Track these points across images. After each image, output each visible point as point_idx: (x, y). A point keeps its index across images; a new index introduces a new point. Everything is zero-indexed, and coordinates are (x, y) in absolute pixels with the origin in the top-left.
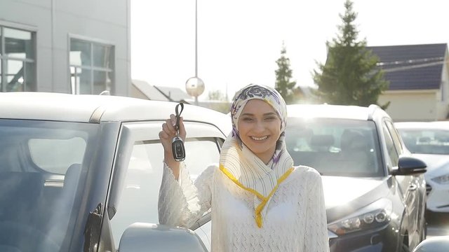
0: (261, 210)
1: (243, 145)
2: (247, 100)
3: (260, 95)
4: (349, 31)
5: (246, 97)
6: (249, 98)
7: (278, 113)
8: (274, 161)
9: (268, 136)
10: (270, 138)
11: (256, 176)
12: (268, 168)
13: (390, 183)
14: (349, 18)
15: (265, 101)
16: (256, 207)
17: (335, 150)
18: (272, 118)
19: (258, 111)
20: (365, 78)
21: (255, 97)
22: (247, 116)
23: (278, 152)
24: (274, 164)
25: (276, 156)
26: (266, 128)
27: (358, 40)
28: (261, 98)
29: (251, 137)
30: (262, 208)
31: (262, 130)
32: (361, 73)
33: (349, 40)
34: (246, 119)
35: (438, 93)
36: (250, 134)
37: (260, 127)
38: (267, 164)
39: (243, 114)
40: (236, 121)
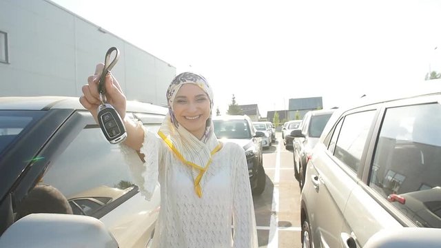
0: (199, 181)
1: (179, 124)
2: (180, 85)
3: (192, 80)
4: (234, 101)
5: (179, 82)
6: (182, 83)
7: (208, 95)
8: (206, 137)
9: (200, 116)
10: (202, 117)
12: (201, 142)
13: (253, 140)
14: (234, 98)
16: (195, 178)
17: (233, 130)
18: (204, 99)
19: (190, 94)
21: (187, 81)
24: (206, 139)
27: (236, 104)
28: (192, 82)
29: (185, 117)
30: (200, 179)
31: (195, 110)
34: (180, 101)
35: (256, 116)
36: (184, 114)
37: (193, 107)
38: (200, 140)
39: (177, 97)
40: (171, 104)
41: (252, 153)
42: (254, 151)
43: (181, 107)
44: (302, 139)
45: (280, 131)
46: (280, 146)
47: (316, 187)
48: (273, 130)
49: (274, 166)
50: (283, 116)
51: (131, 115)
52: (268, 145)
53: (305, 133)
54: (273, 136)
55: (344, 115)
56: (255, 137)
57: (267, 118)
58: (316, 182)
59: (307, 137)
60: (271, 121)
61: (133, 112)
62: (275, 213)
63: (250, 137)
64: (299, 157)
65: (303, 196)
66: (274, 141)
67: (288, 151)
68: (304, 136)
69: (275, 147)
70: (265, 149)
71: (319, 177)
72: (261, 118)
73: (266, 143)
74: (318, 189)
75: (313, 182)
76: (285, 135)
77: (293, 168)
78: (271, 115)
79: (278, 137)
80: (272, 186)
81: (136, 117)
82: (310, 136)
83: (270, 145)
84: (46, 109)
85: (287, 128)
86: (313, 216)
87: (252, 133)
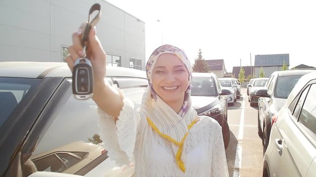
0: (181, 155)
1: (157, 96)
2: (159, 54)
4: (200, 56)
5: (158, 53)
6: (161, 53)
7: (186, 66)
8: (184, 111)
9: (178, 86)
10: (180, 88)
11: (168, 123)
12: (179, 116)
14: (200, 53)
15: (175, 55)
17: (200, 87)
18: (182, 70)
19: (169, 64)
20: (204, 68)
21: (166, 52)
22: (159, 69)
23: (186, 103)
24: (184, 113)
25: (185, 107)
26: (177, 79)
27: (203, 58)
28: (171, 52)
29: (163, 87)
30: (181, 153)
32: (203, 66)
33: (200, 58)
34: (158, 72)
35: (222, 71)
36: (162, 85)
37: (171, 78)
38: (178, 114)
39: (155, 68)
40: (150, 75)
41: (217, 110)
42: (220, 109)
43: (159, 78)
44: (267, 99)
45: (245, 87)
46: (245, 103)
47: (279, 151)
48: (239, 87)
49: (239, 123)
50: (248, 72)
51: (110, 79)
52: (233, 101)
53: (270, 92)
54: (238, 92)
55: (310, 83)
56: (220, 95)
57: (233, 73)
58: (280, 146)
59: (273, 97)
60: (237, 77)
61: (111, 77)
62: (238, 169)
63: (216, 95)
64: (264, 116)
65: (267, 157)
66: (238, 97)
67: (252, 108)
68: (269, 97)
69: (240, 104)
70: (230, 105)
71: (283, 140)
72: (227, 73)
73: (231, 100)
74: (280, 153)
75: (276, 145)
76: (250, 93)
77: (257, 126)
78: (236, 70)
79: (244, 93)
80: (236, 142)
81: (115, 82)
82: (276, 96)
83: (235, 101)
84: (41, 78)
85: (252, 85)
86: (274, 175)
87: (218, 91)
